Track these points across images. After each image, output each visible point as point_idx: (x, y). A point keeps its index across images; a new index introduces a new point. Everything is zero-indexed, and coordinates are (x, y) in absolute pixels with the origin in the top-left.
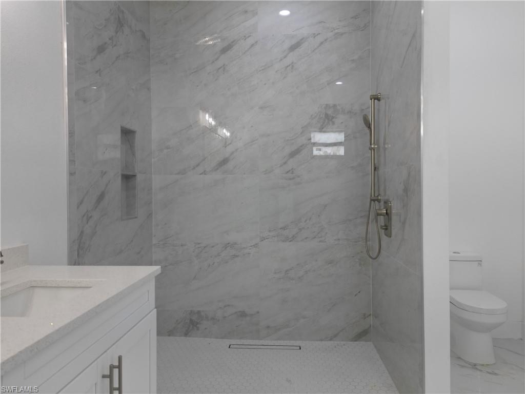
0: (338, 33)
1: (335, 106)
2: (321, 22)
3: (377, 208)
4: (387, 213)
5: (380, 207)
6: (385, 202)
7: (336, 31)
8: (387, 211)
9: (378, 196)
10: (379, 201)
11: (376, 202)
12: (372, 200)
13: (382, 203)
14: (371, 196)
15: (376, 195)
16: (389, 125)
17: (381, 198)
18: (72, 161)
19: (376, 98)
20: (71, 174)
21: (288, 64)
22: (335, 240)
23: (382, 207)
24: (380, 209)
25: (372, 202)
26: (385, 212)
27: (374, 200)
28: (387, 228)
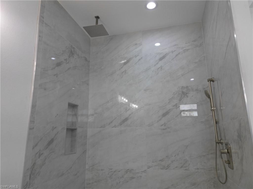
0: (186, 49)
1: (187, 87)
2: (175, 45)
3: (221, 148)
4: (228, 152)
5: (223, 147)
6: (226, 144)
7: (185, 49)
8: (228, 150)
9: (220, 140)
10: (222, 143)
11: (220, 144)
12: (217, 143)
13: (224, 145)
14: (216, 140)
15: (219, 139)
16: (222, 96)
17: (223, 141)
18: (32, 121)
19: (211, 80)
20: (31, 129)
21: (159, 67)
22: (196, 169)
23: (225, 148)
24: (223, 149)
25: (217, 144)
26: (227, 151)
27: (219, 143)
28: (229, 162)
